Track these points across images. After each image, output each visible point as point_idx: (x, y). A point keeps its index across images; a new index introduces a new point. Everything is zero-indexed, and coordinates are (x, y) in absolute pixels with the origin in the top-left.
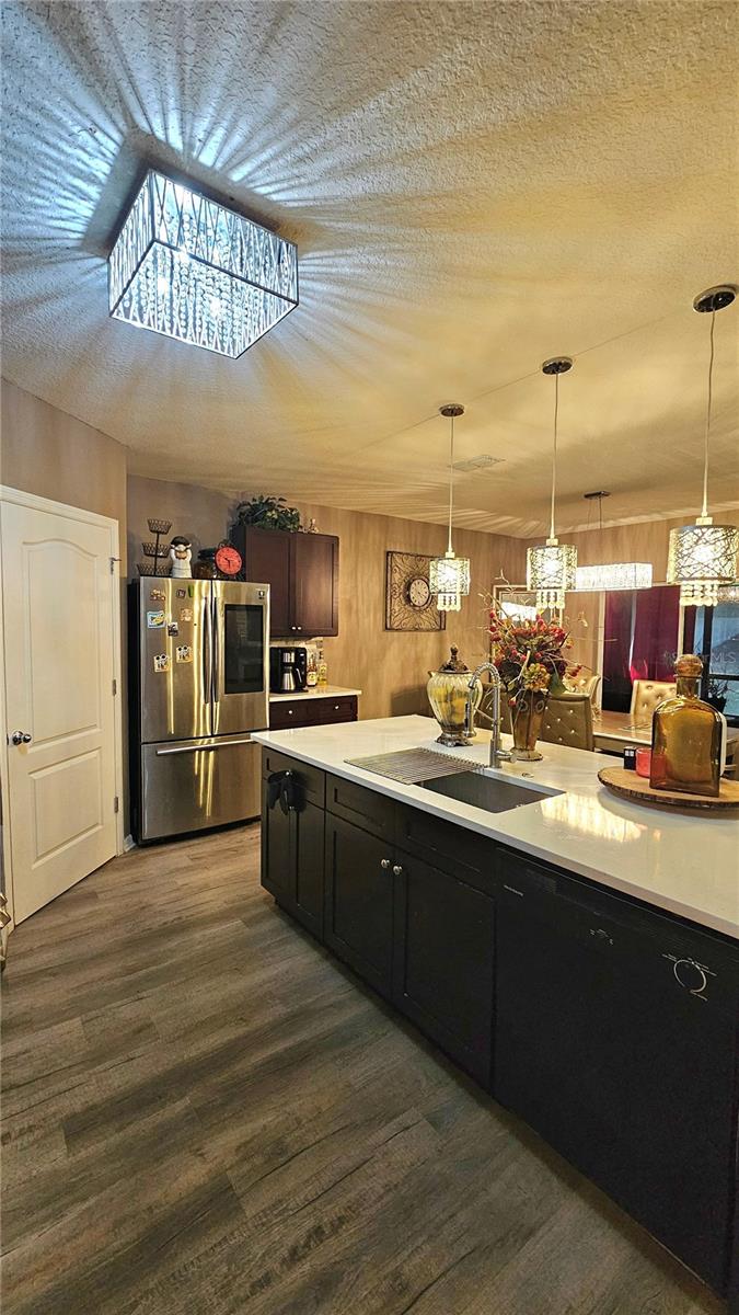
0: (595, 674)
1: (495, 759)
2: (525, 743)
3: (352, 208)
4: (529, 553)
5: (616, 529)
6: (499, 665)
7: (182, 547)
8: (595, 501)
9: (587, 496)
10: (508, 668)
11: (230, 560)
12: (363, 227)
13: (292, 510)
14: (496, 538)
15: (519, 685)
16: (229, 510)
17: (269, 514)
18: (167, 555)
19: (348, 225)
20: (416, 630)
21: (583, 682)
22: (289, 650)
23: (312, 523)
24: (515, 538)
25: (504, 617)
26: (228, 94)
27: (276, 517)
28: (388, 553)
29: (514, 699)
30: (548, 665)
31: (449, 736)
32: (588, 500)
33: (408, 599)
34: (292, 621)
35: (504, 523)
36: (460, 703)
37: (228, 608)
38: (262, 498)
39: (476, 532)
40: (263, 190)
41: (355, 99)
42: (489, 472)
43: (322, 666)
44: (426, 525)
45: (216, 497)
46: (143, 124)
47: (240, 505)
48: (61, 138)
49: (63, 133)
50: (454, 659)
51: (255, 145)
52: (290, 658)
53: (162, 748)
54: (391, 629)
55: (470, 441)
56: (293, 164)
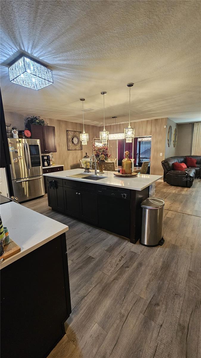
0: (116, 158)
1: (96, 173)
2: (101, 170)
3: (64, 65)
4: (100, 132)
5: (120, 124)
6: (96, 155)
7: (15, 130)
8: (114, 119)
9: (112, 117)
10: (97, 156)
11: (28, 133)
12: (65, 68)
13: (42, 120)
14: (93, 127)
15: (99, 159)
16: (25, 120)
17: (37, 121)
18: (11, 132)
19: (62, 67)
20: (75, 150)
21: (113, 160)
22: (45, 156)
23: (48, 123)
24: (98, 127)
25: (96, 146)
26: (42, 48)
27: (38, 122)
28: (67, 131)
29: (99, 162)
30: (105, 155)
31: (86, 171)
32: (113, 118)
33: (73, 142)
34: (45, 149)
35: (95, 123)
36: (88, 164)
37: (30, 146)
38: (34, 117)
39: (89, 125)
40: (46, 61)
41: (66, 51)
42: (91, 112)
43: (53, 160)
44: (76, 123)
45: (20, 116)
46: (23, 49)
47: (28, 118)
48: (4, 48)
49: (5, 48)
50: (86, 155)
51: (46, 55)
52: (45, 158)
53: (17, 181)
54: (69, 150)
55: (87, 106)
56: (53, 58)
